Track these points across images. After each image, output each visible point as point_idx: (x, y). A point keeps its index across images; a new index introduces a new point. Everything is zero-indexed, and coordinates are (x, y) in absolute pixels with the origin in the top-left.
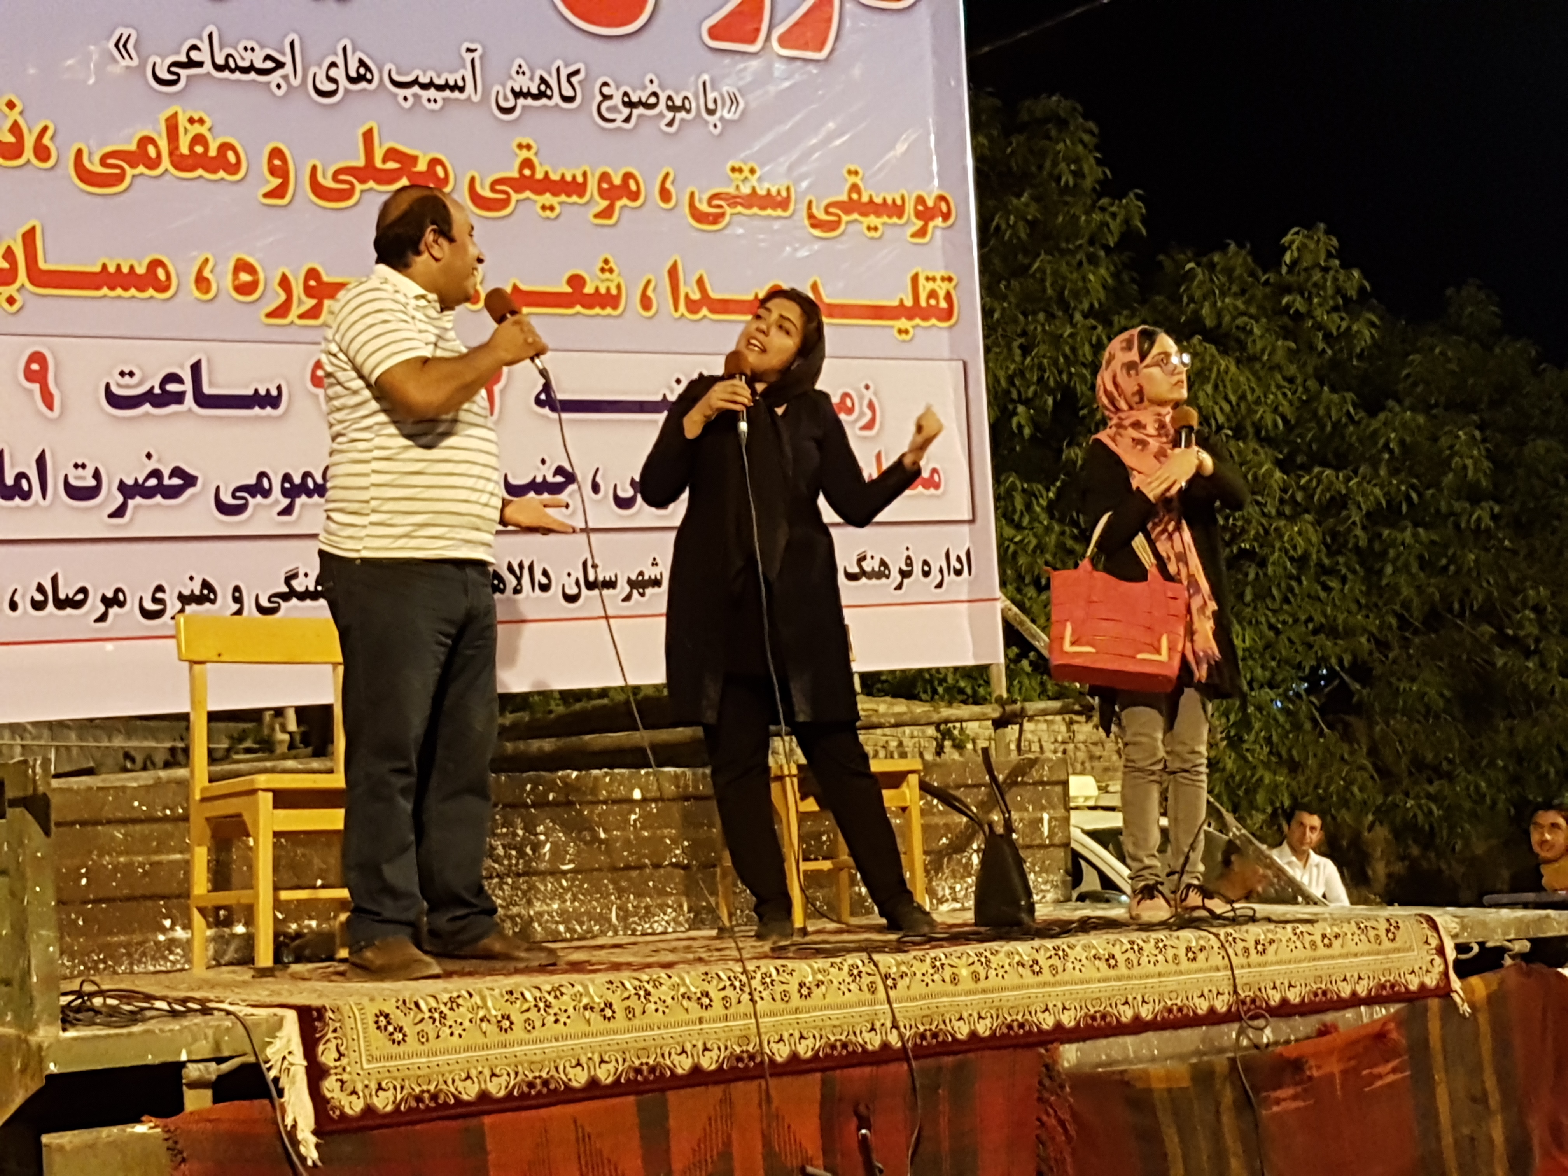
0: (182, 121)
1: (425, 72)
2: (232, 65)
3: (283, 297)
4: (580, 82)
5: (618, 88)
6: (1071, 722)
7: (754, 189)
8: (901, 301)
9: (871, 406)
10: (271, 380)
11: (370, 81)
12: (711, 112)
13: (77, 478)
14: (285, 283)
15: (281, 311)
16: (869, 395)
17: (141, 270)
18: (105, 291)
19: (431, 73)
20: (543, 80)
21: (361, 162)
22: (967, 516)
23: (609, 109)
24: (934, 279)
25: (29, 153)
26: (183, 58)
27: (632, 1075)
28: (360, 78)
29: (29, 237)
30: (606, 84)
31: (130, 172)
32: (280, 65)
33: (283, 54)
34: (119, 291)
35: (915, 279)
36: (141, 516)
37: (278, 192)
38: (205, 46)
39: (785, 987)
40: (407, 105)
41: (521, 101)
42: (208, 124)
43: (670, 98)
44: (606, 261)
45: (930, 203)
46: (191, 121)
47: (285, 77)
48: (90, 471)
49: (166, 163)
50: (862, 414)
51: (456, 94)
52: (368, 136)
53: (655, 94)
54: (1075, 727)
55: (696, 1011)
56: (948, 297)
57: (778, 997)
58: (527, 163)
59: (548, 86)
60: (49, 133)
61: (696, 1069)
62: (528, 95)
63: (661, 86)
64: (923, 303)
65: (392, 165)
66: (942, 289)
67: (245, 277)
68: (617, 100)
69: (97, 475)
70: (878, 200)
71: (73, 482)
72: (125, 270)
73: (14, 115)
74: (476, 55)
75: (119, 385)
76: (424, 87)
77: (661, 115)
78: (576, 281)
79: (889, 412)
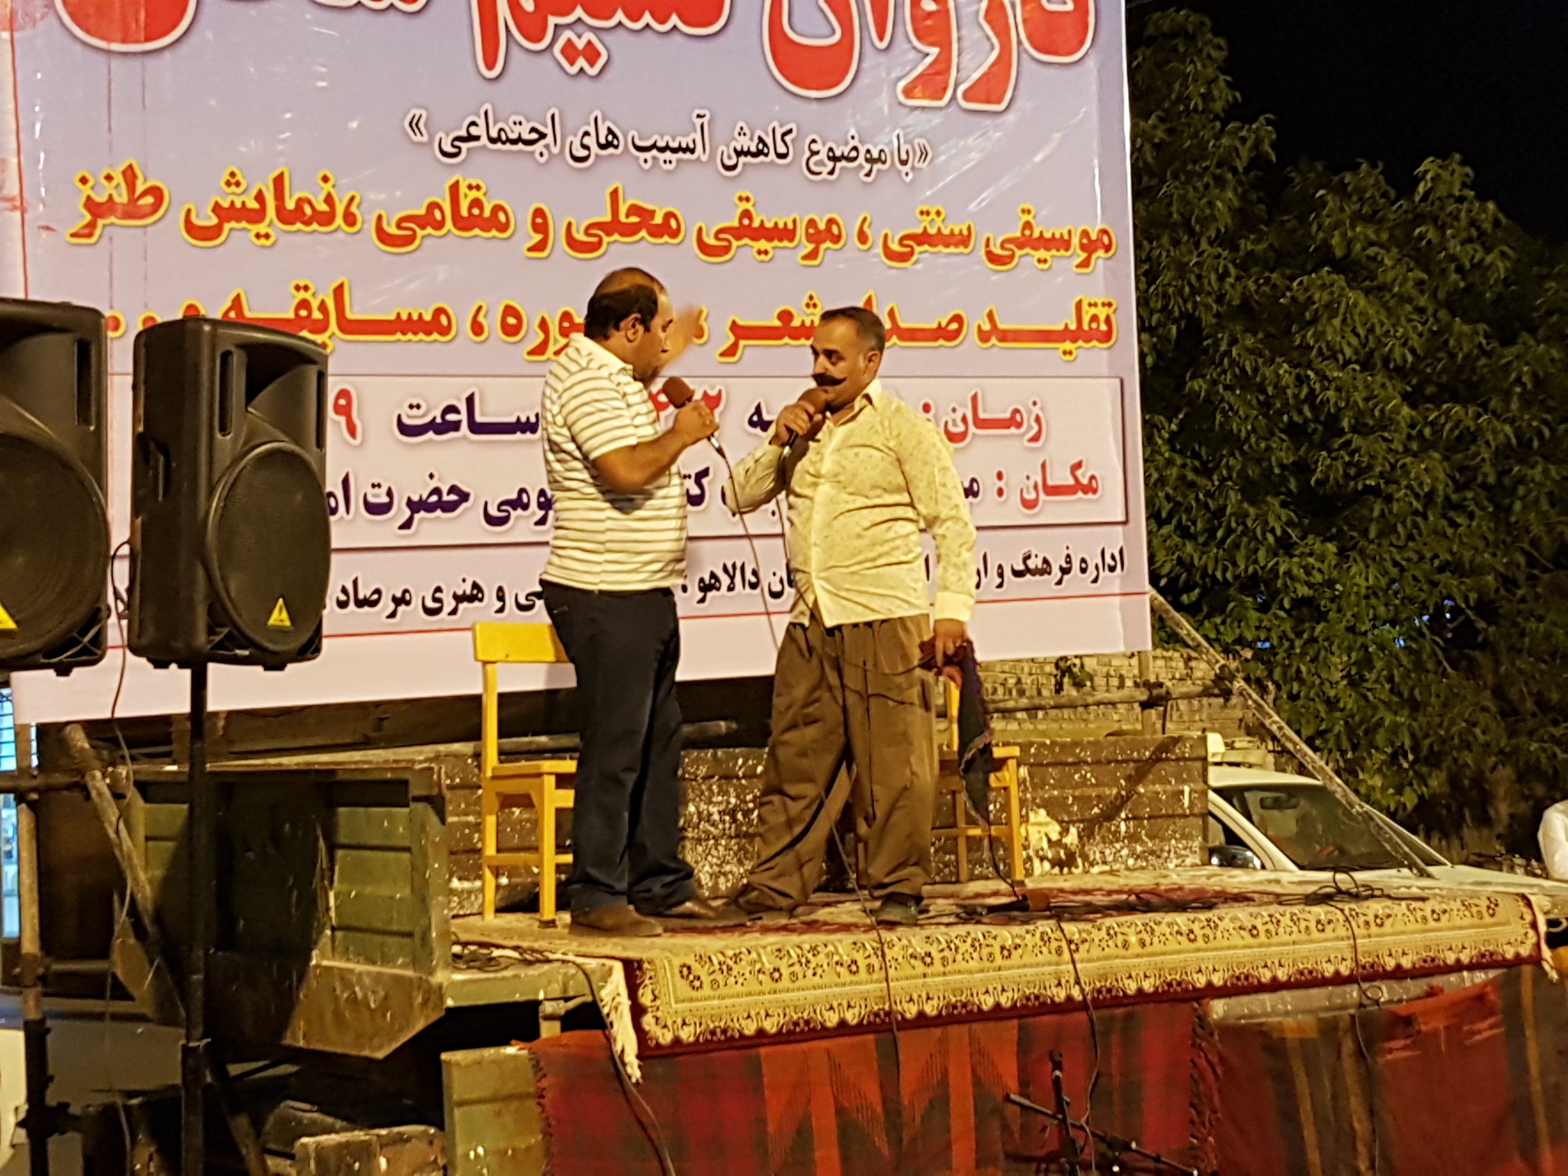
0: (463, 189)
1: (662, 136)
2: (504, 137)
3: (541, 336)
4: (793, 141)
5: (824, 144)
6: (1190, 659)
7: (939, 230)
8: (1066, 326)
9: (1038, 420)
10: (531, 409)
11: (616, 147)
12: (904, 163)
13: (375, 496)
14: (543, 325)
15: (540, 349)
16: (1036, 410)
17: (428, 317)
18: (399, 336)
19: (667, 138)
20: (761, 140)
21: (608, 218)
22: (1121, 518)
23: (817, 164)
24: (1095, 305)
25: (339, 221)
26: (463, 133)
27: (872, 1018)
28: (609, 145)
29: (339, 291)
30: (814, 141)
31: (420, 233)
32: (543, 136)
33: (546, 126)
34: (410, 336)
35: (1079, 305)
36: (426, 526)
37: (539, 247)
38: (481, 122)
39: (989, 949)
40: (647, 166)
41: (742, 159)
42: (483, 190)
43: (868, 151)
44: (811, 298)
45: (1094, 236)
46: (470, 187)
47: (547, 147)
48: (384, 490)
49: (449, 224)
50: (1030, 428)
51: (688, 156)
52: (615, 194)
53: (855, 148)
54: (1193, 664)
55: (920, 968)
56: (1108, 321)
57: (985, 958)
58: (746, 214)
59: (765, 145)
60: (356, 202)
61: (921, 1014)
62: (748, 153)
63: (860, 141)
64: (1086, 327)
65: (634, 219)
66: (1102, 312)
67: (511, 321)
68: (823, 155)
69: (389, 493)
70: (1048, 235)
71: (371, 499)
72: (415, 317)
73: (328, 187)
74: (705, 120)
75: (409, 417)
76: (662, 150)
77: (861, 167)
78: (785, 316)
79: (1053, 425)
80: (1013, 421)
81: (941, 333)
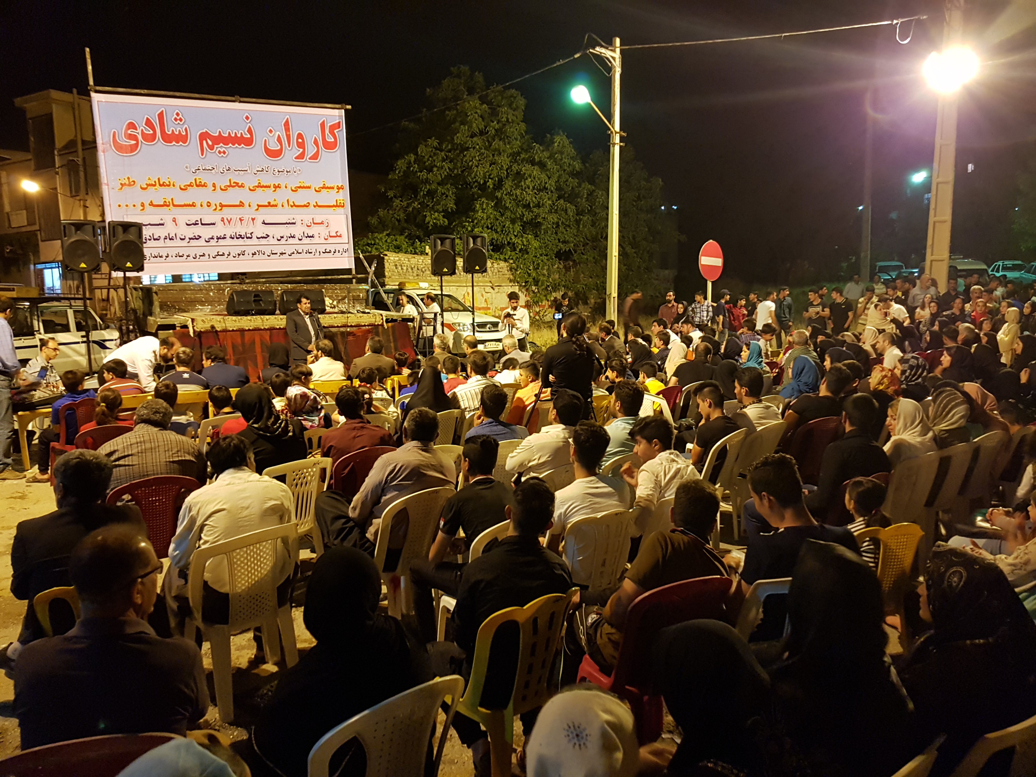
1: (240, 168)
2: (206, 169)
4: (270, 168)
5: (277, 169)
7: (304, 185)
8: (334, 204)
10: (214, 221)
11: (230, 170)
12: (295, 172)
13: (182, 237)
14: (216, 205)
15: (215, 209)
16: (327, 221)
21: (229, 184)
22: (347, 242)
23: (275, 173)
24: (340, 200)
25: (172, 185)
26: (197, 169)
29: (172, 199)
30: (274, 168)
31: (189, 188)
33: (215, 167)
34: (187, 207)
35: (336, 200)
36: (192, 243)
37: (214, 190)
38: (201, 166)
40: (237, 174)
41: (258, 172)
42: (202, 179)
43: (287, 170)
44: (275, 199)
45: (340, 186)
46: (199, 179)
47: (215, 171)
49: (195, 186)
50: (326, 224)
51: (247, 172)
52: (230, 180)
56: (343, 203)
58: (259, 183)
59: (263, 169)
60: (175, 182)
63: (285, 168)
64: (338, 205)
67: (209, 204)
69: (185, 236)
70: (329, 186)
72: (189, 204)
73: (169, 179)
74: (250, 165)
75: (188, 222)
76: (240, 171)
77: (285, 173)
78: (269, 203)
79: (331, 224)
80: (322, 223)
81: (305, 206)
